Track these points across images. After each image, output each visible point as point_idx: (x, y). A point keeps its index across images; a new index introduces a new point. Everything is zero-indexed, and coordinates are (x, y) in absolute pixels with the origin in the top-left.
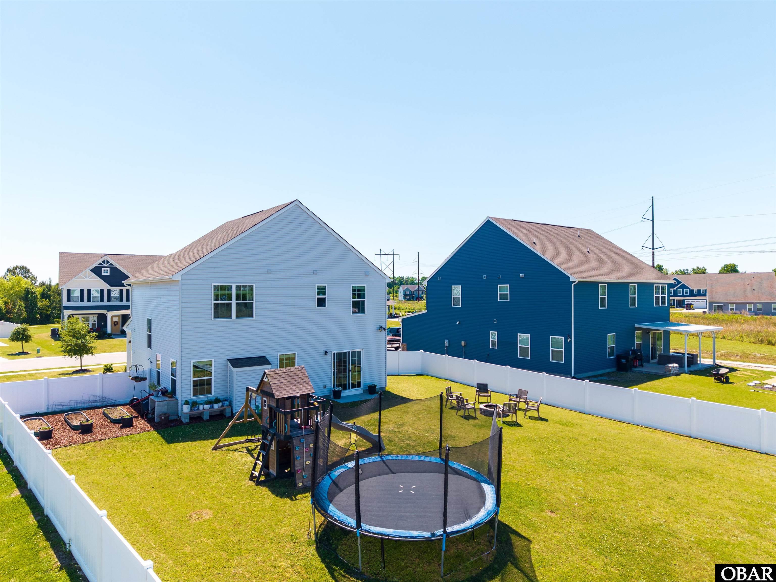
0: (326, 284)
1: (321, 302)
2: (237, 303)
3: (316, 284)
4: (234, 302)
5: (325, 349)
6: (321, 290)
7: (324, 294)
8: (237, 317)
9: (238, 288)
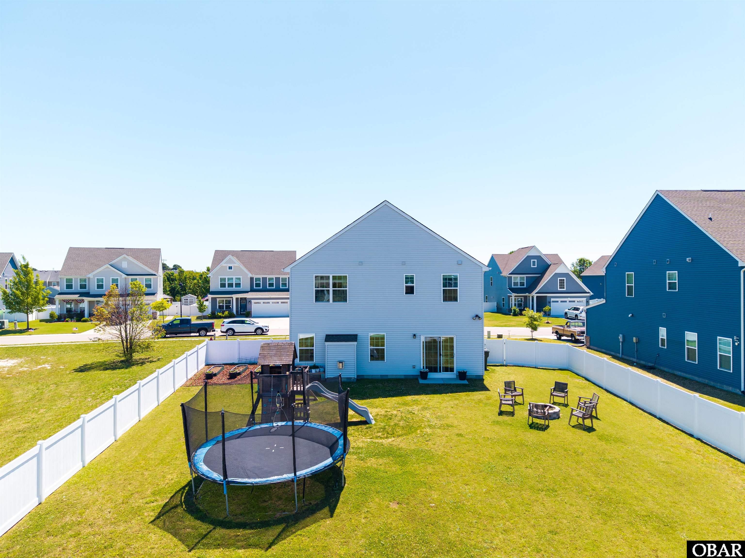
0: (414, 273)
1: (410, 290)
2: (333, 290)
3: (405, 273)
4: (331, 289)
5: (414, 333)
6: (410, 279)
7: (413, 283)
8: (334, 301)
9: (334, 278)
